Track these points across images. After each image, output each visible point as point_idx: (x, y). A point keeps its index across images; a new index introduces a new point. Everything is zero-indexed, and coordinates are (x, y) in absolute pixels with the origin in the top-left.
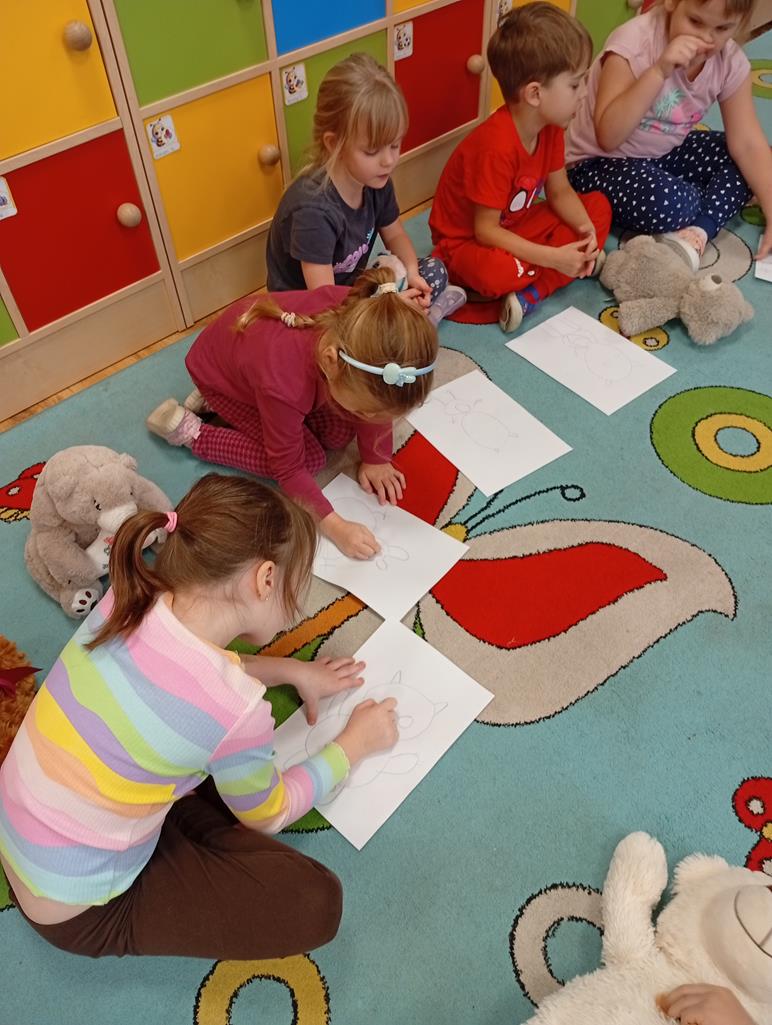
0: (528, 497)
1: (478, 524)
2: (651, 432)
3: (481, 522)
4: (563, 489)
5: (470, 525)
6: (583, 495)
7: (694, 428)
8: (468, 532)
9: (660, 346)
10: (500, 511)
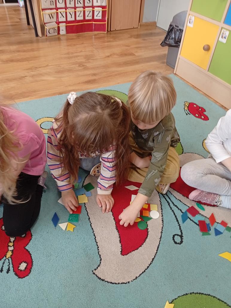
0: (177, 221)
3: (166, 200)
6: (176, 243)
10: (171, 208)
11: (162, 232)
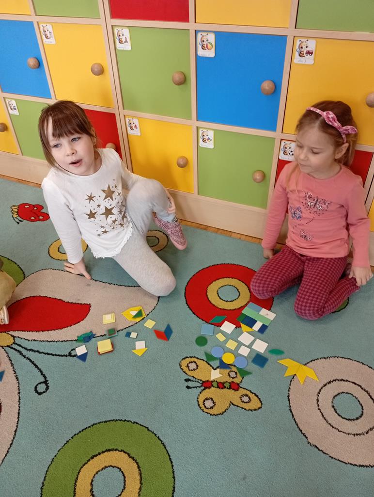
0: (36, 366)
1: (14, 349)
2: (106, 422)
3: (16, 350)
4: (46, 382)
5: (14, 346)
6: (40, 394)
7: (116, 450)
8: (8, 346)
9: (205, 410)
10: (24, 356)
11: (19, 393)
